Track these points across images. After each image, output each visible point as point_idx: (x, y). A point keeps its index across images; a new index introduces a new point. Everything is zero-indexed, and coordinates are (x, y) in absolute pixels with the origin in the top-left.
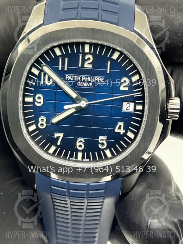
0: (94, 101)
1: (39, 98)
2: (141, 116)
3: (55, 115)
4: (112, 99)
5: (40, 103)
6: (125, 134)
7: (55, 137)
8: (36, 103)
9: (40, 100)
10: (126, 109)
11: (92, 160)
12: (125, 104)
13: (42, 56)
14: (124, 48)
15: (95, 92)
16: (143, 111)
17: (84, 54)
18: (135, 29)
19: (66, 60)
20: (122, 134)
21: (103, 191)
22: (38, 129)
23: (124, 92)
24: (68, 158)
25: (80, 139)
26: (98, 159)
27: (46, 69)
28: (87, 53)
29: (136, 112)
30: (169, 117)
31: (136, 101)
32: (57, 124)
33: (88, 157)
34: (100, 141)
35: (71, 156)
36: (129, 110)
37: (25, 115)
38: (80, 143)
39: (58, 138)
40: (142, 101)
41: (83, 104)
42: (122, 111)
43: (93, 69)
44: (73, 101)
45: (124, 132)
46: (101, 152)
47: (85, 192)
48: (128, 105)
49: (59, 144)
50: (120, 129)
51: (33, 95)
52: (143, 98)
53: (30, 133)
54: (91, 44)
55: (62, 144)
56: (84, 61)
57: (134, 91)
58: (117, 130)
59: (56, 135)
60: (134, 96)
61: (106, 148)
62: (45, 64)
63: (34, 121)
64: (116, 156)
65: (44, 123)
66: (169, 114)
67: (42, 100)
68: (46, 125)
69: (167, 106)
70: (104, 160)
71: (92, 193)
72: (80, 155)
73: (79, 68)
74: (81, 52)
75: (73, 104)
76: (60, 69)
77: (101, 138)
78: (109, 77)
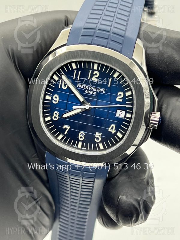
0: (96, 106)
1: (56, 97)
2: (129, 122)
3: (66, 113)
4: (109, 107)
5: (56, 101)
6: (115, 134)
7: (64, 128)
8: (53, 101)
9: (56, 99)
10: (119, 115)
11: (88, 149)
12: (118, 111)
13: (62, 68)
14: (122, 70)
15: (98, 99)
16: (130, 118)
17: (93, 70)
18: (133, 57)
19: (79, 73)
20: (113, 133)
21: (94, 173)
22: (52, 120)
23: (119, 103)
24: (71, 145)
25: (82, 132)
26: (93, 149)
27: (64, 77)
28: (95, 70)
29: (125, 119)
30: (150, 126)
31: (127, 111)
32: (66, 119)
33: (86, 147)
34: (96, 136)
35: (74, 144)
36: (121, 116)
37: (44, 108)
38: (81, 135)
39: (66, 129)
40: (131, 111)
41: (87, 106)
42: (116, 116)
44: (82, 103)
45: (115, 132)
46: (96, 144)
47: (80, 172)
48: (121, 112)
49: (66, 133)
50: (112, 130)
51: (52, 94)
52: (132, 109)
53: (46, 122)
54: (99, 64)
55: (68, 134)
56: (92, 75)
57: (126, 103)
58: (110, 130)
59: (65, 127)
60: (126, 107)
61: (100, 142)
62: (63, 73)
63: (50, 114)
64: (107, 149)
65: (57, 116)
66: (151, 124)
67: (58, 100)
68: (58, 118)
69: (150, 118)
70: (97, 151)
71: (85, 174)
72: (80, 144)
74: (91, 68)
75: (80, 106)
76: (74, 79)
77: (97, 134)
78: (109, 90)
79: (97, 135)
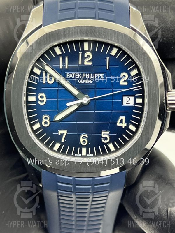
0: (95, 97)
1: (42, 97)
2: (142, 109)
3: (58, 113)
4: (113, 94)
5: (43, 101)
6: (127, 128)
7: (59, 134)
8: (39, 102)
10: (127, 103)
11: (96, 155)
12: (125, 98)
13: (42, 56)
14: (122, 44)
15: (96, 88)
16: (143, 104)
17: (84, 52)
18: (131, 25)
19: (67, 59)
20: (123, 127)
21: (108, 185)
22: (42, 127)
23: (124, 87)
24: (72, 154)
25: (83, 135)
26: (102, 154)
27: (47, 68)
28: (87, 51)
29: (136, 106)
30: (167, 109)
31: (136, 95)
32: (60, 121)
33: (92, 152)
34: (103, 136)
35: (76, 152)
36: (129, 104)
37: (29, 114)
38: (84, 139)
39: (62, 135)
40: (141, 95)
41: (85, 100)
42: (123, 105)
43: (93, 66)
44: (75, 98)
45: (126, 125)
46: (105, 146)
47: (90, 187)
48: (128, 99)
49: (63, 141)
50: (122, 123)
51: (35, 94)
52: (142, 91)
53: (34, 132)
54: (89, 42)
55: (66, 141)
56: (83, 58)
57: (133, 85)
58: (119, 124)
59: (60, 132)
60: (134, 90)
61: (109, 142)
62: (46, 64)
63: (38, 120)
64: (120, 149)
65: (48, 121)
66: (168, 105)
67: (44, 99)
68: (50, 123)
69: (166, 98)
70: (108, 154)
71: (97, 187)
72: (84, 150)
73: (79, 66)
74: (80, 50)
75: (75, 101)
76: (61, 68)
77: (103, 132)
78: (108, 73)
79: (104, 134)
